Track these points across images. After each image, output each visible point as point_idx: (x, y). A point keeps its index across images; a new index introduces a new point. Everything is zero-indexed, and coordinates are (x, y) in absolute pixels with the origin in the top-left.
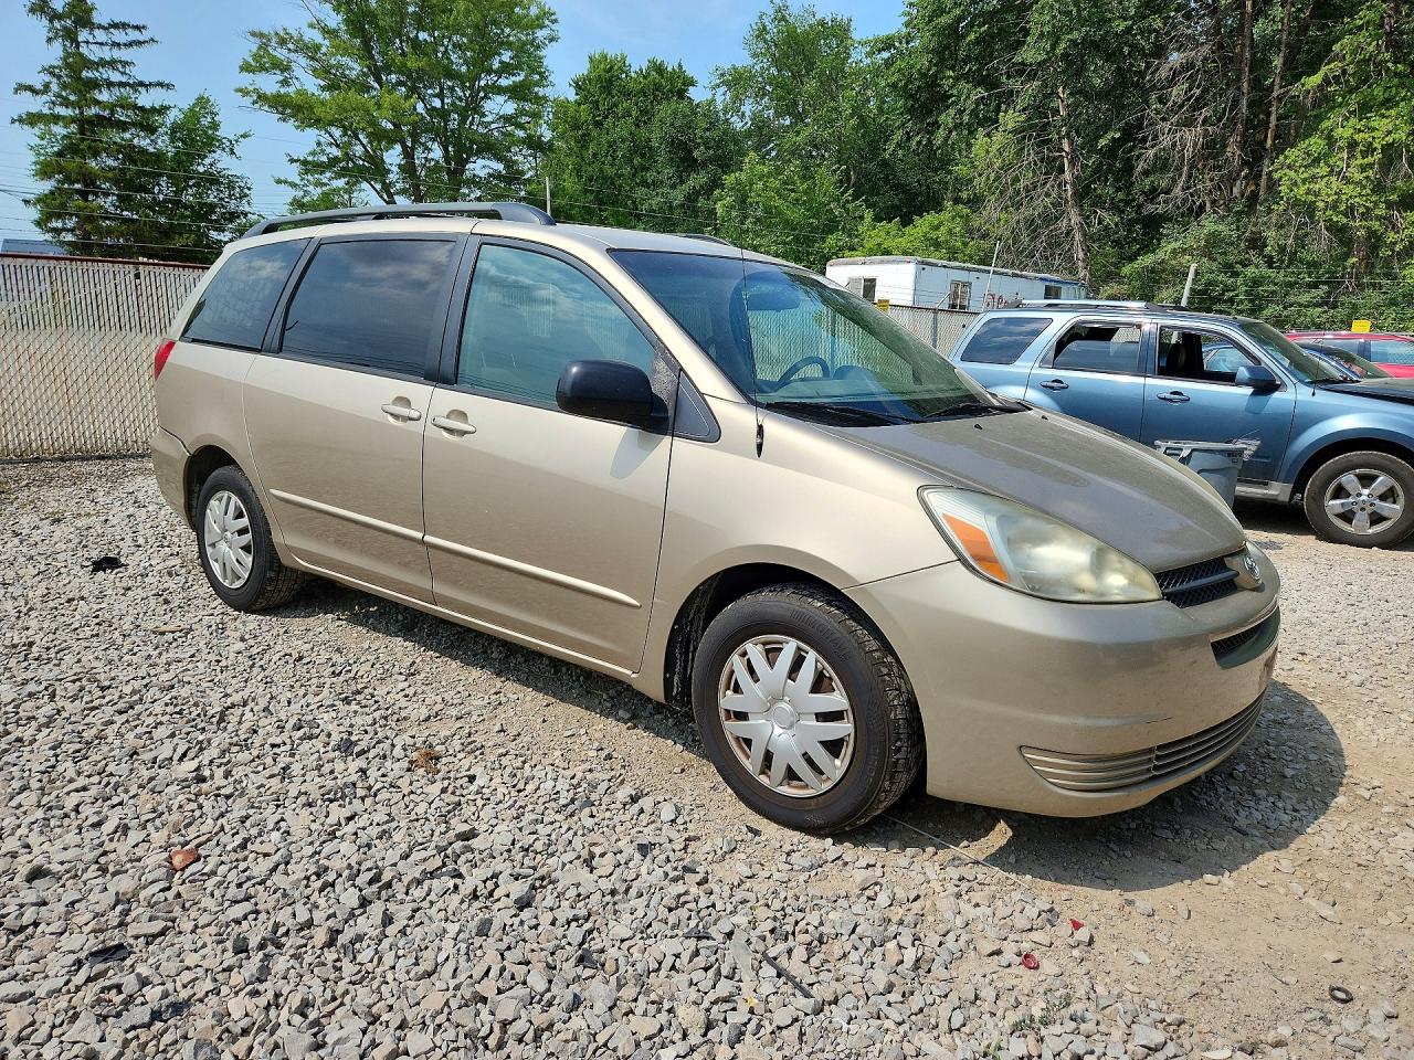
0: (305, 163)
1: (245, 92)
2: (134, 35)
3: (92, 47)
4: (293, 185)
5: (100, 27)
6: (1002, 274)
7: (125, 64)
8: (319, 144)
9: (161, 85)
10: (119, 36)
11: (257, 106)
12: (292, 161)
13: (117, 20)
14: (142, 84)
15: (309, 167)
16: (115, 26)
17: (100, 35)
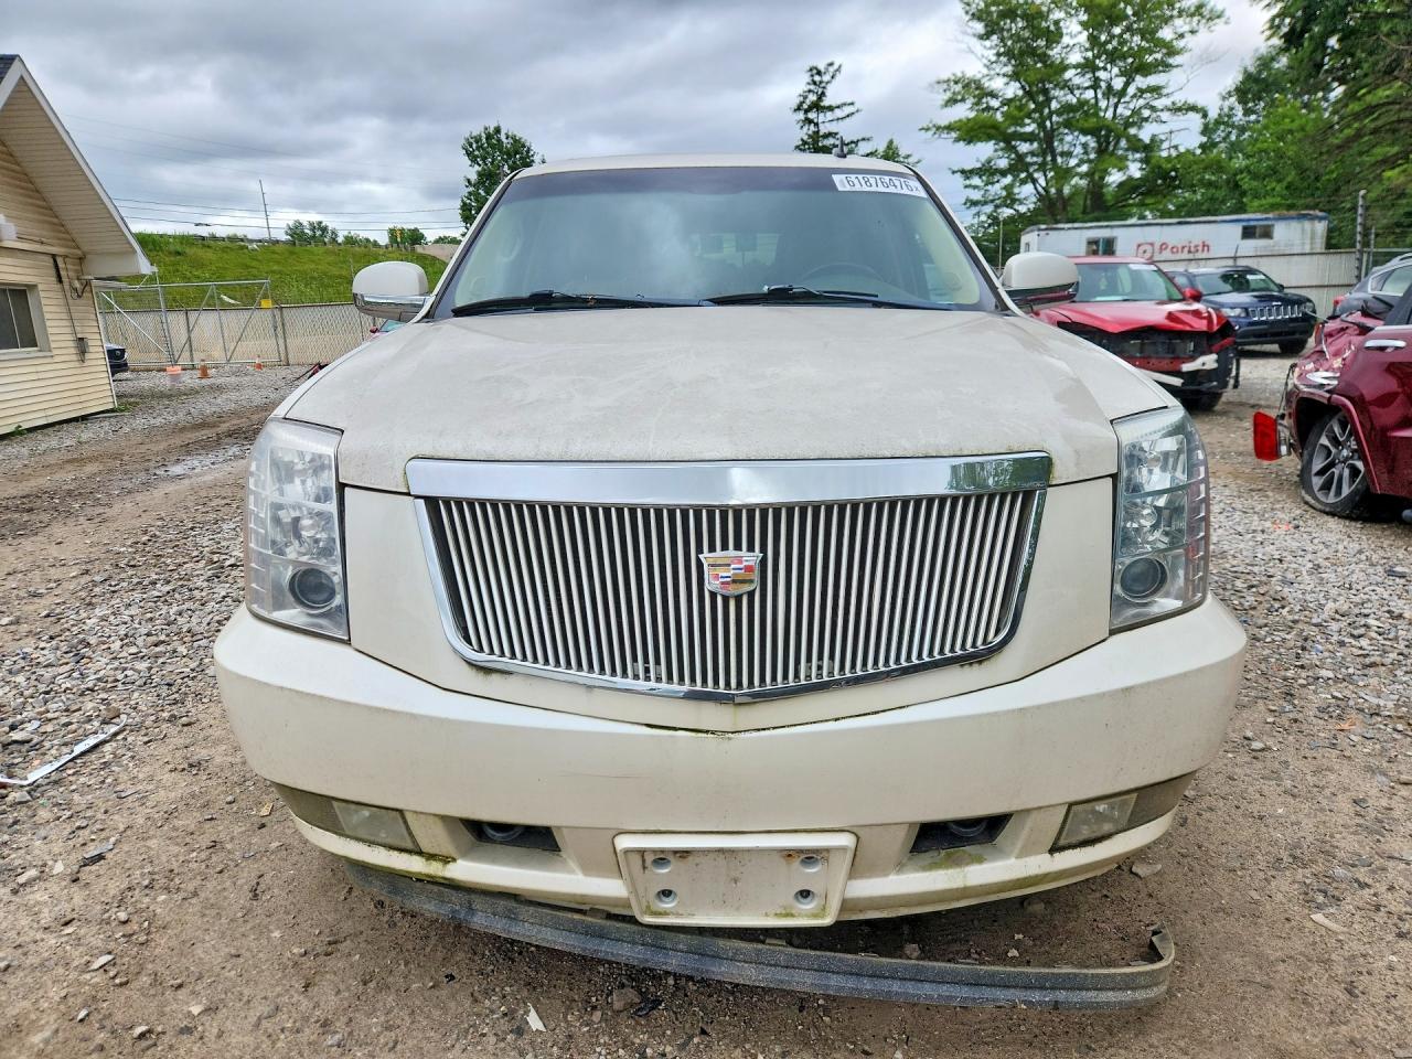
0: (963, 172)
1: (928, 129)
2: (847, 110)
3: (826, 124)
4: (975, 187)
5: (831, 108)
6: (1162, 225)
7: (836, 134)
8: (996, 151)
9: (863, 139)
10: (838, 113)
11: (937, 136)
12: (954, 172)
13: (839, 103)
14: (852, 142)
15: (967, 174)
16: (838, 107)
17: (829, 115)
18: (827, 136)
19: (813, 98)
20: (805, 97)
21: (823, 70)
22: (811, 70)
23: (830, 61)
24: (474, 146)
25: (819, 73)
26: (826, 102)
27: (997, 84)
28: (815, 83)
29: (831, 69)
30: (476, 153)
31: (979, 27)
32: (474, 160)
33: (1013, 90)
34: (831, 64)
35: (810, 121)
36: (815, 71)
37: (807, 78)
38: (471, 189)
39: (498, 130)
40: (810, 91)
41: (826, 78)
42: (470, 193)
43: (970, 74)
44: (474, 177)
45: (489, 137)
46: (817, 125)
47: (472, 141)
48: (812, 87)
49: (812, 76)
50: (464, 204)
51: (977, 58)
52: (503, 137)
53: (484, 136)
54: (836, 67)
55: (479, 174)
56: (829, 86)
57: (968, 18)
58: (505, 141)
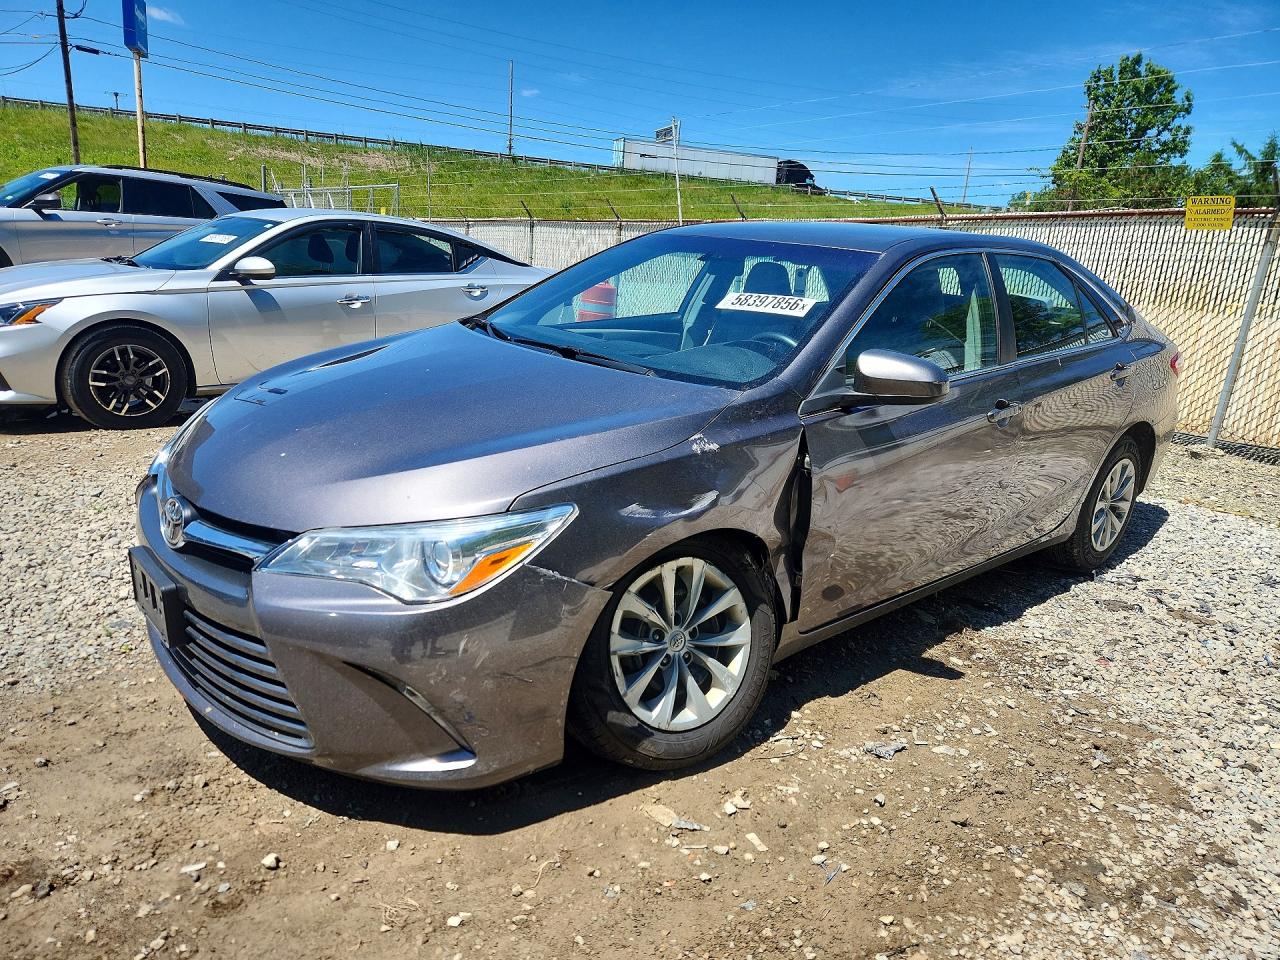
39: (1138, 61)
44: (1085, 121)
52: (1142, 69)
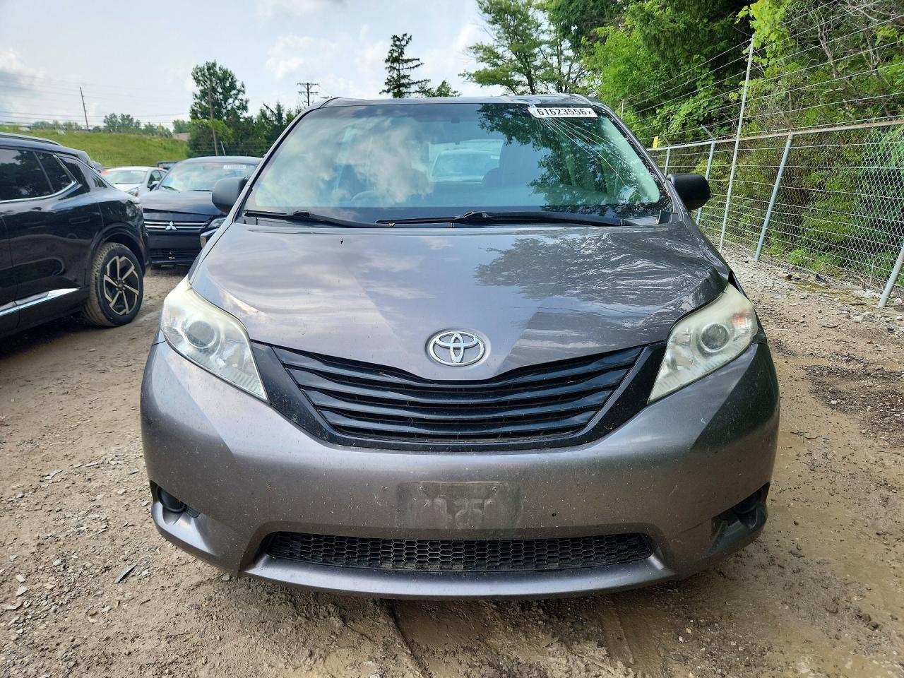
18: (404, 77)
19: (395, 54)
20: (392, 54)
21: (401, 38)
22: (394, 37)
23: (404, 33)
24: (199, 74)
25: (399, 40)
26: (405, 57)
27: (500, 51)
28: (396, 46)
29: (406, 38)
30: (201, 78)
31: (489, 17)
32: (198, 81)
33: (509, 55)
34: (405, 35)
35: (394, 68)
36: (396, 39)
37: (392, 42)
38: (197, 101)
40: (393, 50)
41: (403, 43)
42: (196, 103)
43: (485, 44)
45: (209, 69)
46: (398, 70)
47: (198, 70)
48: (395, 48)
49: (395, 41)
50: (193, 110)
51: (489, 35)
53: (206, 67)
54: (408, 36)
55: (202, 91)
56: (405, 48)
57: (481, 12)
58: (219, 72)
